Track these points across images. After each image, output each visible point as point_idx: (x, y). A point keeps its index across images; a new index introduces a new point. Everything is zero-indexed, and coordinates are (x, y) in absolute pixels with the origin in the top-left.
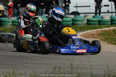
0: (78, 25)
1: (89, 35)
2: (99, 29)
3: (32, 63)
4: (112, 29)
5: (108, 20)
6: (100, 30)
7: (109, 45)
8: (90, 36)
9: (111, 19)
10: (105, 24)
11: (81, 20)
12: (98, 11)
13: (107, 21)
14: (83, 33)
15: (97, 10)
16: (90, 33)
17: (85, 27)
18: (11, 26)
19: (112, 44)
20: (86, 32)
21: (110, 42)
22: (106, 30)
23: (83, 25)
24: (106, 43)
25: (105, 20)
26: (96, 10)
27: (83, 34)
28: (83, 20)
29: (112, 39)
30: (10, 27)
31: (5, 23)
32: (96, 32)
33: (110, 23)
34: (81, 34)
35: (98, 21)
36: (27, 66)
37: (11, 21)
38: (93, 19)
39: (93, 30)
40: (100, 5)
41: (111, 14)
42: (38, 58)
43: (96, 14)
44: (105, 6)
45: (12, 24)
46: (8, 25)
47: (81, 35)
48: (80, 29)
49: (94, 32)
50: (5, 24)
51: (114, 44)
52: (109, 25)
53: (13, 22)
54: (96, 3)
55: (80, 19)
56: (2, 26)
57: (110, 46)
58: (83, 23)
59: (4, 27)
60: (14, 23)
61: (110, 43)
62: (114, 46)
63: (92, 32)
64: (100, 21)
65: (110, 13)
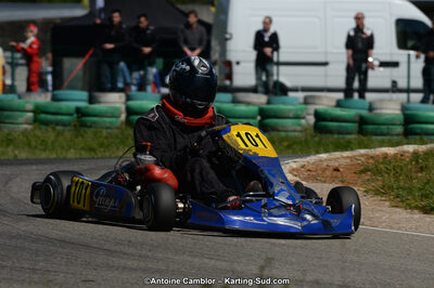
0: (283, 134)
1: (324, 170)
2: (363, 151)
3: (110, 267)
4: (408, 152)
5: (393, 119)
6: (362, 156)
7: (398, 209)
8: (328, 173)
9: (405, 115)
10: (382, 134)
11: (291, 115)
12: (356, 84)
13: (390, 123)
14: (301, 161)
15: (353, 79)
16: (325, 164)
17: (306, 141)
18: (29, 127)
19: (410, 207)
20: (312, 159)
21: (402, 201)
22: (385, 156)
23: (301, 131)
24: (387, 203)
25: (382, 119)
26: (349, 80)
27: (303, 167)
28: (299, 113)
29: (410, 191)
30: (26, 129)
31: (6, 113)
32: (348, 161)
33: (399, 129)
34: (294, 166)
35: (357, 119)
36: (90, 278)
37: (30, 106)
38: (339, 112)
39: (337, 154)
40: (366, 61)
41: (403, 96)
42: (132, 250)
43: (348, 92)
44: (384, 64)
45: (35, 120)
46: (21, 120)
47: (293, 170)
48: (289, 147)
49: (343, 162)
50: (7, 117)
51: (416, 207)
52: (398, 135)
53: (38, 110)
54: (350, 52)
55: (290, 110)
57: (402, 214)
58: (300, 125)
59: (5, 127)
60: (43, 116)
61: (400, 204)
62: (417, 215)
63: (336, 159)
64: (362, 121)
65: (401, 91)
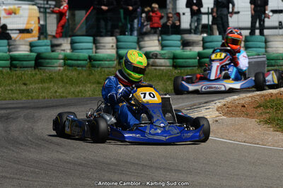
1: (236, 107)
6: (258, 95)
7: (277, 133)
8: (239, 109)
13: (276, 59)
14: (223, 102)
16: (237, 102)
18: (62, 68)
20: (230, 99)
21: (280, 127)
22: (271, 95)
24: (272, 129)
30: (60, 70)
31: (47, 61)
32: (250, 99)
34: (219, 105)
37: (61, 56)
40: (264, 13)
45: (65, 64)
46: (56, 65)
47: (219, 108)
49: (247, 100)
50: (48, 63)
53: (66, 58)
56: (42, 68)
57: (280, 136)
59: (47, 69)
60: (69, 62)
61: (279, 129)
63: (243, 99)
